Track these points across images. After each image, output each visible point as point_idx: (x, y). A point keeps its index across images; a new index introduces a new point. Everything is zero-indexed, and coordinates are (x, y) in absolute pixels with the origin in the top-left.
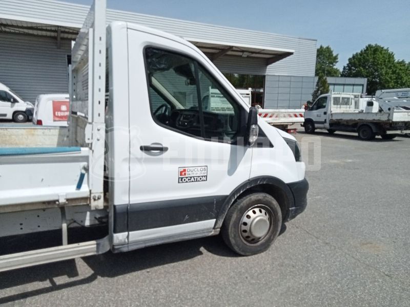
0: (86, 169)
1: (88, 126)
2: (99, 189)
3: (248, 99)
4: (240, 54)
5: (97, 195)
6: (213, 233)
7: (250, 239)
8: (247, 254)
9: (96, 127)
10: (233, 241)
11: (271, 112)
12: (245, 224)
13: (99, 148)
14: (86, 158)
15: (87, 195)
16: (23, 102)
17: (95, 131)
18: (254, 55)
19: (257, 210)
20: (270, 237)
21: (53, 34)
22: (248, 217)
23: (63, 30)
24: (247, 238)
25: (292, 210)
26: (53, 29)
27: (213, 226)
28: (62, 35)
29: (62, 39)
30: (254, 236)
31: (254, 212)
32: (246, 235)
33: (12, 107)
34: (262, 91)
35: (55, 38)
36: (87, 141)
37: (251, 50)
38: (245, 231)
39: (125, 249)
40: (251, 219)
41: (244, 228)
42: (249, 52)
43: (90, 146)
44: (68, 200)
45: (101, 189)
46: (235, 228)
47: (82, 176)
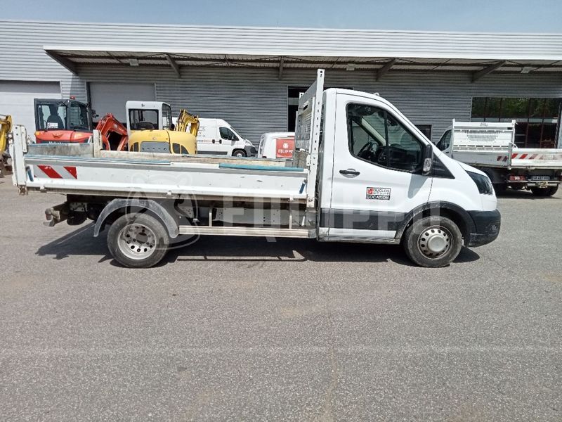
0: (306, 181)
1: (309, 156)
2: (312, 195)
3: (510, 135)
4: (518, 69)
5: (311, 198)
6: (393, 241)
7: (428, 253)
8: (424, 265)
9: (313, 156)
10: (411, 252)
11: (531, 153)
12: (424, 240)
13: (314, 169)
14: (306, 175)
15: (305, 197)
16: (242, 140)
17: (312, 159)
18: (542, 69)
19: (436, 230)
20: (448, 256)
21: (275, 65)
22: (427, 235)
23: (286, 59)
24: (425, 252)
25: (473, 236)
26: (277, 59)
27: (394, 236)
28: (285, 65)
29: (284, 68)
30: (431, 251)
31: (433, 231)
32: (424, 249)
33: (232, 145)
34: (555, 121)
35: (277, 69)
36: (307, 165)
37: (536, 63)
38: (423, 246)
39: (326, 239)
40: (429, 236)
41: (422, 242)
42: (534, 66)
43: (309, 168)
44: (294, 199)
45: (314, 195)
46: (413, 240)
47: (303, 186)
